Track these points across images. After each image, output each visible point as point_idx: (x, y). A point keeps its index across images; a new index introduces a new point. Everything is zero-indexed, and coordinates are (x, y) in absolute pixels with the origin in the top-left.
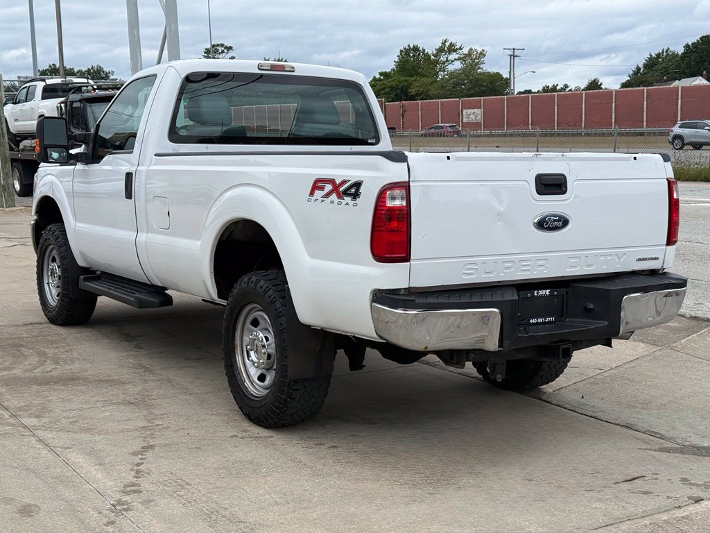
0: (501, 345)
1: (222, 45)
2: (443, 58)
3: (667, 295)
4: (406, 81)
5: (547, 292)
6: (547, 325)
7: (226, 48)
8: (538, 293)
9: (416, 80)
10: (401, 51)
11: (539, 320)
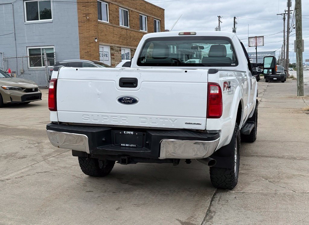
0: (90, 151)
5: (132, 133)
6: (131, 148)
8: (126, 132)
11: (126, 145)
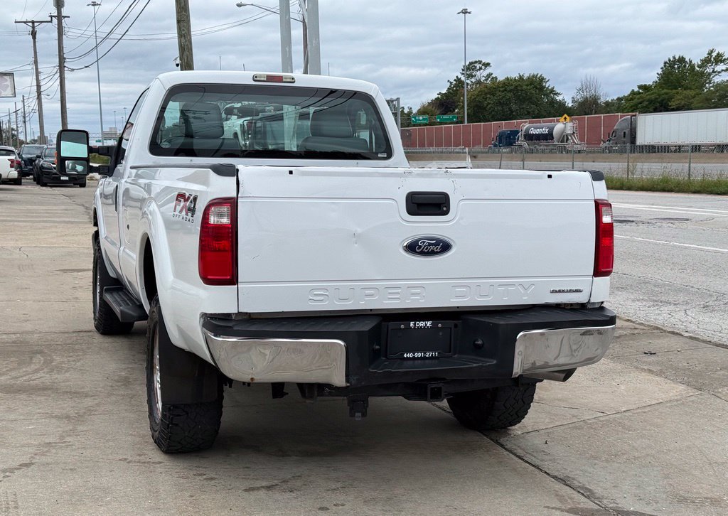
0: (347, 381)
1: (480, 62)
2: (709, 70)
3: (584, 334)
4: (666, 94)
5: (429, 324)
6: (427, 361)
7: (484, 64)
8: (415, 324)
9: (677, 93)
10: (665, 63)
11: (416, 355)
